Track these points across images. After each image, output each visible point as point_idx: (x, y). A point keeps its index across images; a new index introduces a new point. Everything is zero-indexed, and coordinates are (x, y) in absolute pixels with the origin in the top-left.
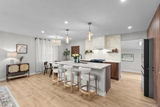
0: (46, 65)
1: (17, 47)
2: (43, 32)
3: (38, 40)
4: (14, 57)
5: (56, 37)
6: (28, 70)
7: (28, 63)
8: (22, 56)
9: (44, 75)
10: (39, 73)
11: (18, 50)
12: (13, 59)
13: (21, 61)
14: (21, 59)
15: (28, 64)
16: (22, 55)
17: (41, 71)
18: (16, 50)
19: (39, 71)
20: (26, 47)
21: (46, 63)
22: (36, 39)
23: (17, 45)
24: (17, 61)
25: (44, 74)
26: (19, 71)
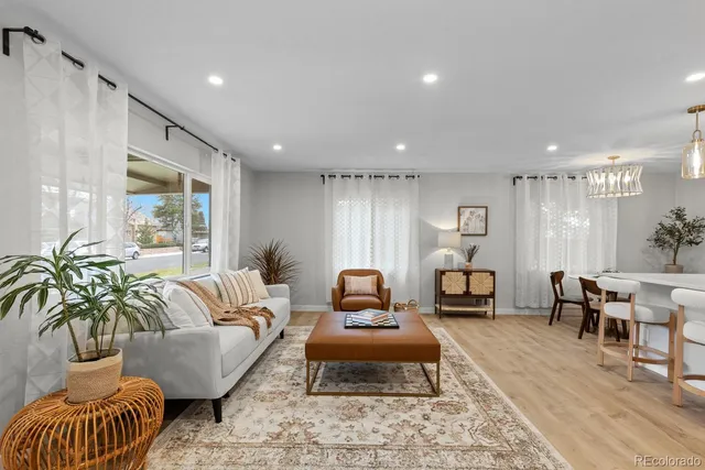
0: (557, 286)
1: (459, 215)
2: (552, 148)
3: (526, 184)
4: (452, 248)
5: (613, 158)
6: (492, 295)
7: (492, 269)
8: (472, 244)
9: (550, 324)
10: (527, 312)
11: (462, 224)
12: (452, 252)
13: (470, 260)
14: (471, 254)
15: (493, 273)
16: (472, 242)
17: (535, 305)
18: (456, 226)
19: (528, 308)
20: (482, 212)
21: (556, 277)
22: (518, 181)
23: (459, 208)
24: (459, 260)
25: (548, 322)
26: (467, 293)
